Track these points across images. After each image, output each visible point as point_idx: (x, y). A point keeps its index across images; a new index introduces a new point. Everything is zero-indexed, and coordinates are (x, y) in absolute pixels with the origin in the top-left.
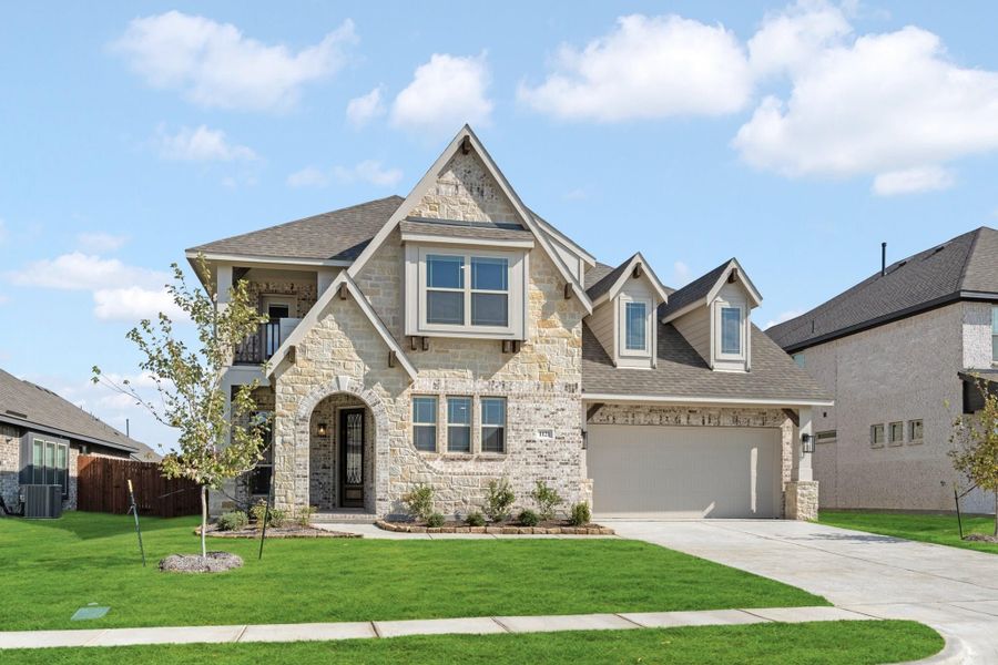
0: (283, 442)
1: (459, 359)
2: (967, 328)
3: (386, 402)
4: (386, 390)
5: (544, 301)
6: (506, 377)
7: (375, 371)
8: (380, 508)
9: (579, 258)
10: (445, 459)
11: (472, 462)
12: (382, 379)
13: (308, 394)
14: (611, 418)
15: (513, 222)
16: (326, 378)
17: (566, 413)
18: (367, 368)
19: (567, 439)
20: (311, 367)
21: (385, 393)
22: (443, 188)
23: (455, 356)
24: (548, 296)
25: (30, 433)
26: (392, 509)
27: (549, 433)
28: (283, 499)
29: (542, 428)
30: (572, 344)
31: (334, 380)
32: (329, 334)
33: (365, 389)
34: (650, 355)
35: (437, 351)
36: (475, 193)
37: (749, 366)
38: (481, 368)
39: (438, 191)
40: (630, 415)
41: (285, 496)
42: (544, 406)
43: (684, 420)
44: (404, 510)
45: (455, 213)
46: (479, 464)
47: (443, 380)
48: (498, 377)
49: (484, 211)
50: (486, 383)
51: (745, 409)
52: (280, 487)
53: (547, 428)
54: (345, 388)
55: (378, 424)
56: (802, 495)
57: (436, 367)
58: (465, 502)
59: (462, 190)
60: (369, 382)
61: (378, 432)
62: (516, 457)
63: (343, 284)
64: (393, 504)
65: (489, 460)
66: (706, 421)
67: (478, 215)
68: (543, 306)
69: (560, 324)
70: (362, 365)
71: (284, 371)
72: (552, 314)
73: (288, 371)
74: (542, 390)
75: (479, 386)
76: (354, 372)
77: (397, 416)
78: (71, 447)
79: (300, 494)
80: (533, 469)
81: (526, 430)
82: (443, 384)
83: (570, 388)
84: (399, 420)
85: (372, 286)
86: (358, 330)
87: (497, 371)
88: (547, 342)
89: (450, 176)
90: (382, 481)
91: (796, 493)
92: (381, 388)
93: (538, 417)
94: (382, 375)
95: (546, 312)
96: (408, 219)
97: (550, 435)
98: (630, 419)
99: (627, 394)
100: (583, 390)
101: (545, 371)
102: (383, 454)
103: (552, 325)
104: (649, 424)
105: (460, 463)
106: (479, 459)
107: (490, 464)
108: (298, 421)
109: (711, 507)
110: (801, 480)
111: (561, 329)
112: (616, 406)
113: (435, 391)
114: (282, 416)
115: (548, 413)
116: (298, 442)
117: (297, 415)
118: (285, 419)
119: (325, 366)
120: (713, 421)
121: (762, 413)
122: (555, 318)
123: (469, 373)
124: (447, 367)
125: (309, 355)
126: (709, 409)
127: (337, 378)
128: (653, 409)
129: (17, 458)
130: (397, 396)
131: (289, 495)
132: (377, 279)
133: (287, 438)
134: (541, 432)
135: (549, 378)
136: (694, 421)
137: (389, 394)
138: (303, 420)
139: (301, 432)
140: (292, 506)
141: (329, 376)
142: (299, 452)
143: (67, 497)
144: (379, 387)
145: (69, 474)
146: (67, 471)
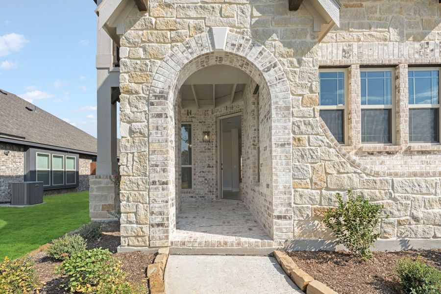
0: (131, 132)
1: (378, 15)
3: (284, 65)
4: (287, 45)
7: (269, 17)
8: (280, 230)
10: (361, 153)
11: (398, 156)
12: (280, 29)
13: (167, 57)
16: (192, 32)
18: (256, 13)
20: (170, 15)
21: (284, 50)
23: (372, 10)
25: (31, 149)
31: (205, 34)
33: (253, 45)
38: (410, 26)
41: (136, 213)
46: (408, 158)
47: (355, 46)
48: (434, 36)
50: (417, 45)
52: (128, 201)
54: (223, 45)
55: (273, 100)
58: (416, 220)
60: (259, 36)
61: (273, 112)
64: (300, 223)
65: (423, 153)
70: (247, 8)
71: (131, 25)
73: (137, 25)
75: (406, 50)
76: (236, 21)
77: (305, 86)
78: (80, 157)
79: (156, 210)
82: (355, 50)
84: (306, 92)
90: (281, 188)
92: (278, 43)
94: (278, 23)
102: (283, 145)
105: (382, 157)
106: (409, 152)
107: (424, 157)
108: (153, 100)
113: (345, 62)
114: (129, 92)
116: (153, 132)
117: (150, 89)
118: (133, 97)
119: (192, 14)
123: (393, 33)
124: (361, 26)
127: (210, 32)
129: (22, 165)
130: (304, 54)
131: (142, 212)
133: (136, 126)
137: (291, 51)
138: (162, 96)
139: (159, 116)
140: (146, 229)
141: (198, 29)
142: (155, 146)
143: (77, 185)
144: (275, 41)
145: (80, 174)
146: (77, 172)
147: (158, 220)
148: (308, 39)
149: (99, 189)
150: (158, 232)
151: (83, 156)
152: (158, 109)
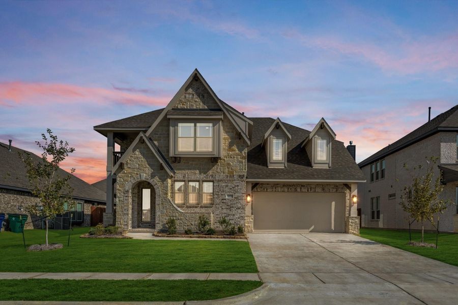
0: (119, 201)
1: (193, 166)
2: (442, 144)
3: (159, 184)
4: (160, 179)
5: (230, 140)
6: (213, 173)
7: (155, 171)
8: (157, 227)
9: (245, 121)
10: (187, 207)
11: (199, 208)
12: (158, 175)
13: (129, 181)
14: (265, 189)
15: (216, 108)
17: (239, 187)
18: (152, 170)
19: (239, 198)
20: (130, 171)
22: (187, 96)
23: (192, 164)
24: (232, 138)
26: (162, 227)
27: (232, 196)
28: (119, 223)
29: (229, 194)
30: (242, 158)
32: (137, 157)
33: (151, 179)
34: (284, 162)
35: (184, 163)
36: (201, 97)
37: (330, 165)
38: (203, 169)
39: (185, 97)
40: (274, 188)
42: (229, 185)
43: (299, 190)
44: (167, 228)
45: (192, 105)
48: (210, 172)
49: (204, 104)
50: (205, 175)
51: (328, 184)
52: (118, 218)
53: (231, 194)
54: (143, 179)
55: (156, 193)
56: (352, 222)
57: (184, 169)
59: (195, 96)
60: (153, 176)
61: (156, 196)
62: (218, 206)
63: (141, 137)
64: (162, 225)
65: (206, 207)
66: (309, 190)
67: (201, 106)
68: (230, 143)
69: (237, 150)
70: (150, 169)
71: (119, 173)
72: (233, 145)
73: (121, 172)
74: (229, 178)
75: (202, 177)
76: (147, 172)
77: (164, 189)
78: (85, 203)
79: (125, 221)
80: (225, 211)
81: (221, 195)
82: (187, 176)
83: (241, 177)
84: (165, 191)
85: (158, 137)
86: (148, 155)
87: (209, 170)
88: (231, 157)
89: (190, 90)
90: (158, 216)
91: (349, 222)
93: (227, 189)
94: (158, 173)
95: (231, 145)
96: (173, 109)
97: (232, 197)
98: (274, 189)
99: (268, 179)
100: (247, 178)
101: (230, 170)
102: (159, 205)
103: (233, 150)
104: (283, 191)
105: (194, 209)
106: (201, 207)
107: (206, 209)
108: (125, 192)
109: (313, 227)
110: (351, 216)
111: (237, 152)
112: (268, 184)
113: (183, 180)
115: (231, 187)
116: (125, 201)
117: (124, 189)
118: (120, 191)
119: (136, 170)
120: (313, 190)
121: (336, 186)
122: (235, 147)
123: (197, 172)
124: (189, 169)
125: (129, 166)
126: (311, 184)
127: (140, 175)
128: (285, 185)
130: (164, 181)
131: (122, 221)
132: (160, 134)
133: (120, 199)
134: (228, 195)
135: (232, 173)
136: (303, 190)
137: (161, 181)
138: (127, 191)
139: (127, 197)
140: (123, 226)
141: (137, 174)
142: (125, 204)
143: (83, 222)
144: (157, 178)
145: (84, 213)
146: (83, 212)
147: (126, 223)
148: (166, 177)
149: (107, 218)
150: (126, 227)
151: (87, 201)
152: (126, 195)
